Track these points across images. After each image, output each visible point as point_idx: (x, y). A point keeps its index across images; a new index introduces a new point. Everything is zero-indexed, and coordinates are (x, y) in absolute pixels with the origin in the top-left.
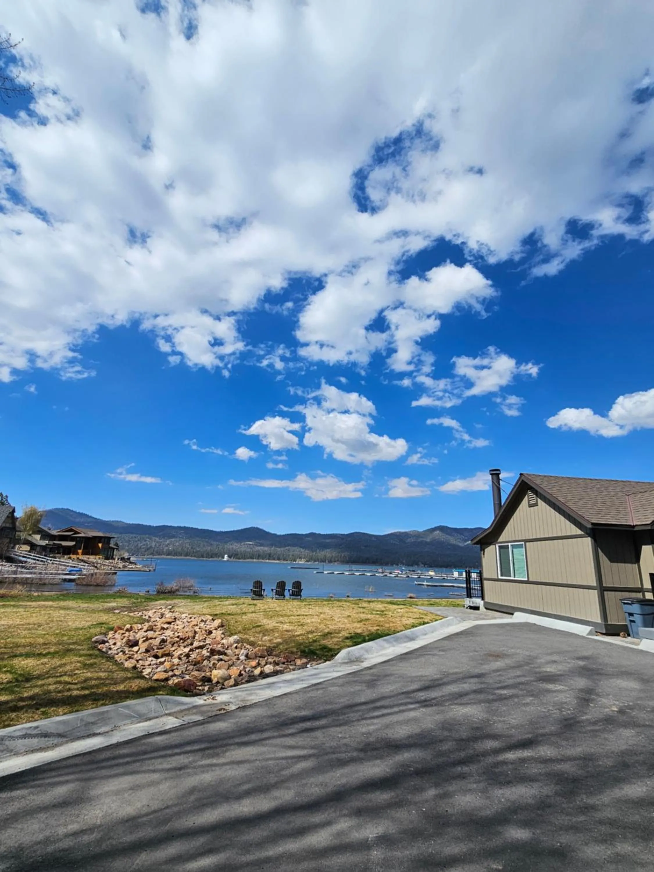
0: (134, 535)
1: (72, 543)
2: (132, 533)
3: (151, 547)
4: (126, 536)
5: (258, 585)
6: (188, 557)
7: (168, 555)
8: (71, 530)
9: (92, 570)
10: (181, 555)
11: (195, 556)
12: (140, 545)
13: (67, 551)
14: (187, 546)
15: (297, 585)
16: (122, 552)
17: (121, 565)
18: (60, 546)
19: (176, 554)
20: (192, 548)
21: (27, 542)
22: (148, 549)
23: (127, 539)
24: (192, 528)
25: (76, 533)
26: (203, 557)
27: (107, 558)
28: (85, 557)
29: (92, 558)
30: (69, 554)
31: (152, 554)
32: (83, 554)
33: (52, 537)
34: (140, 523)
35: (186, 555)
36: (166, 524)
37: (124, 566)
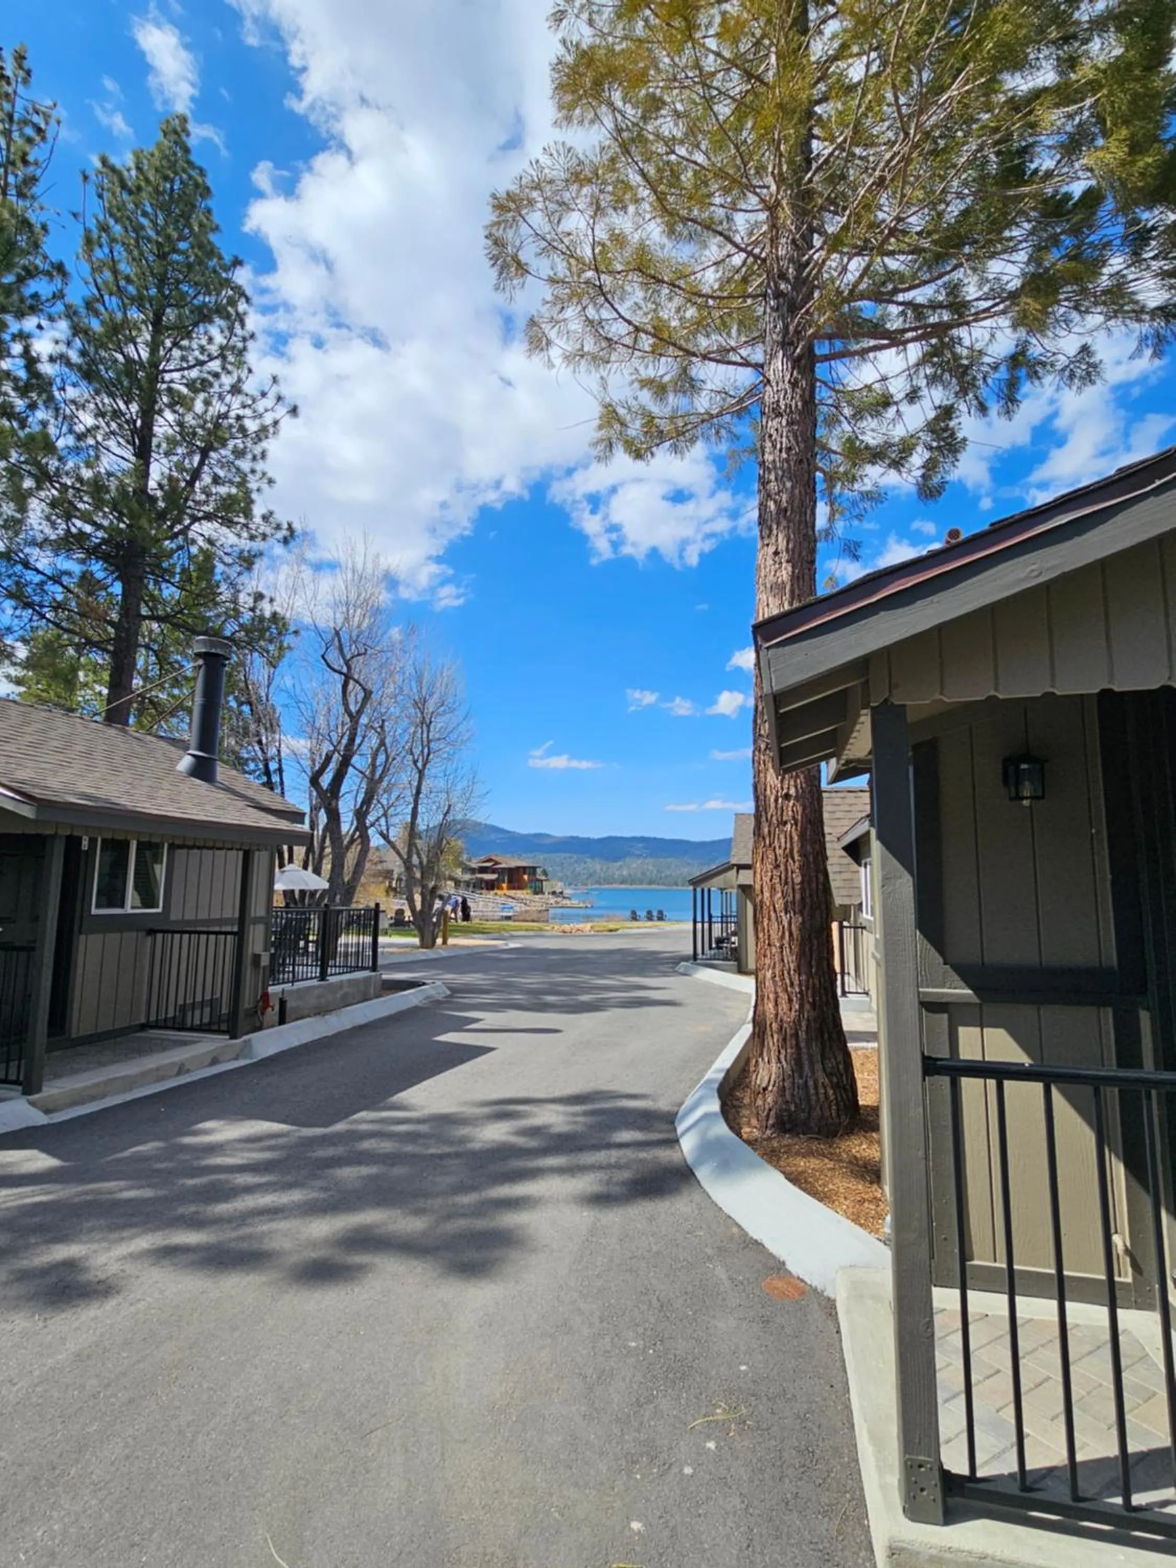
0: (568, 855)
1: (494, 877)
2: (565, 852)
3: (595, 871)
4: (559, 857)
5: (634, 913)
6: (653, 886)
7: (622, 882)
8: (490, 860)
9: (524, 908)
10: (642, 883)
11: (664, 884)
12: (578, 869)
13: (491, 886)
14: (650, 867)
15: (660, 912)
16: (553, 882)
17: (552, 900)
18: (481, 880)
19: (633, 882)
20: (658, 871)
21: (451, 878)
22: (591, 875)
23: (558, 860)
24: (655, 839)
25: (497, 863)
26: (677, 884)
27: (536, 893)
28: (512, 893)
29: (519, 894)
30: (493, 889)
31: (598, 883)
32: (509, 888)
33: (473, 871)
34: (575, 835)
35: (651, 883)
36: (613, 834)
37: (557, 903)
